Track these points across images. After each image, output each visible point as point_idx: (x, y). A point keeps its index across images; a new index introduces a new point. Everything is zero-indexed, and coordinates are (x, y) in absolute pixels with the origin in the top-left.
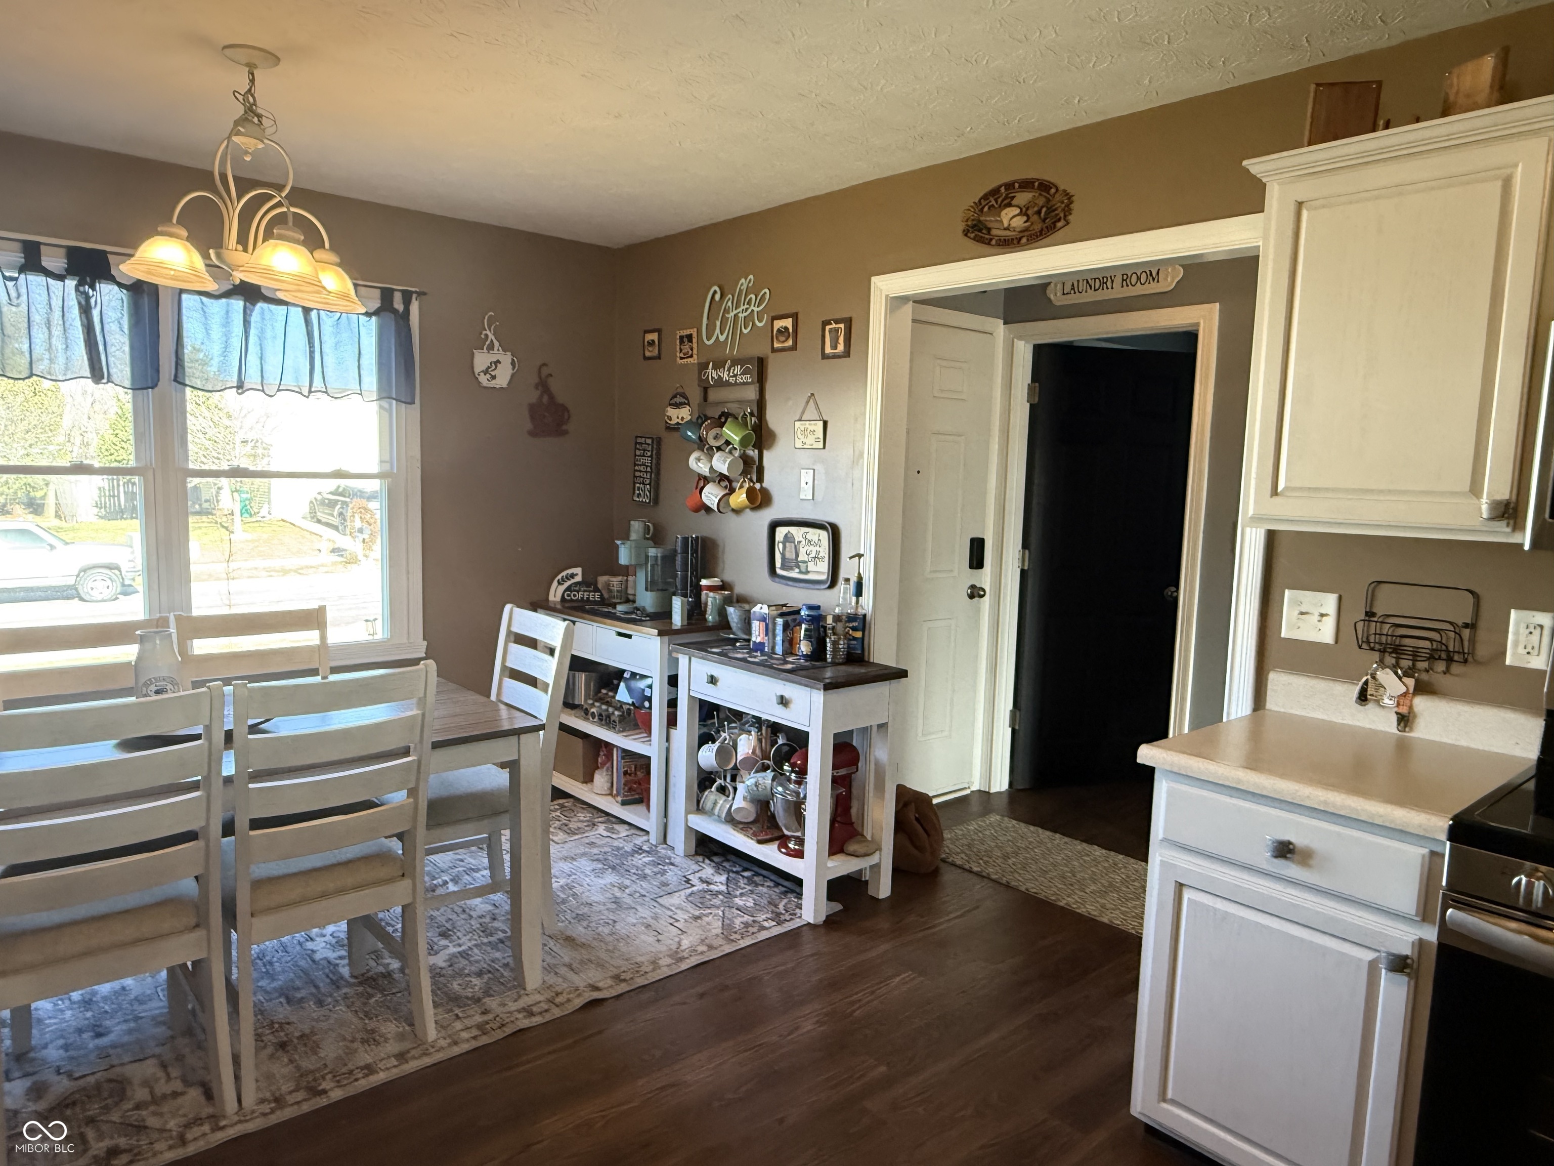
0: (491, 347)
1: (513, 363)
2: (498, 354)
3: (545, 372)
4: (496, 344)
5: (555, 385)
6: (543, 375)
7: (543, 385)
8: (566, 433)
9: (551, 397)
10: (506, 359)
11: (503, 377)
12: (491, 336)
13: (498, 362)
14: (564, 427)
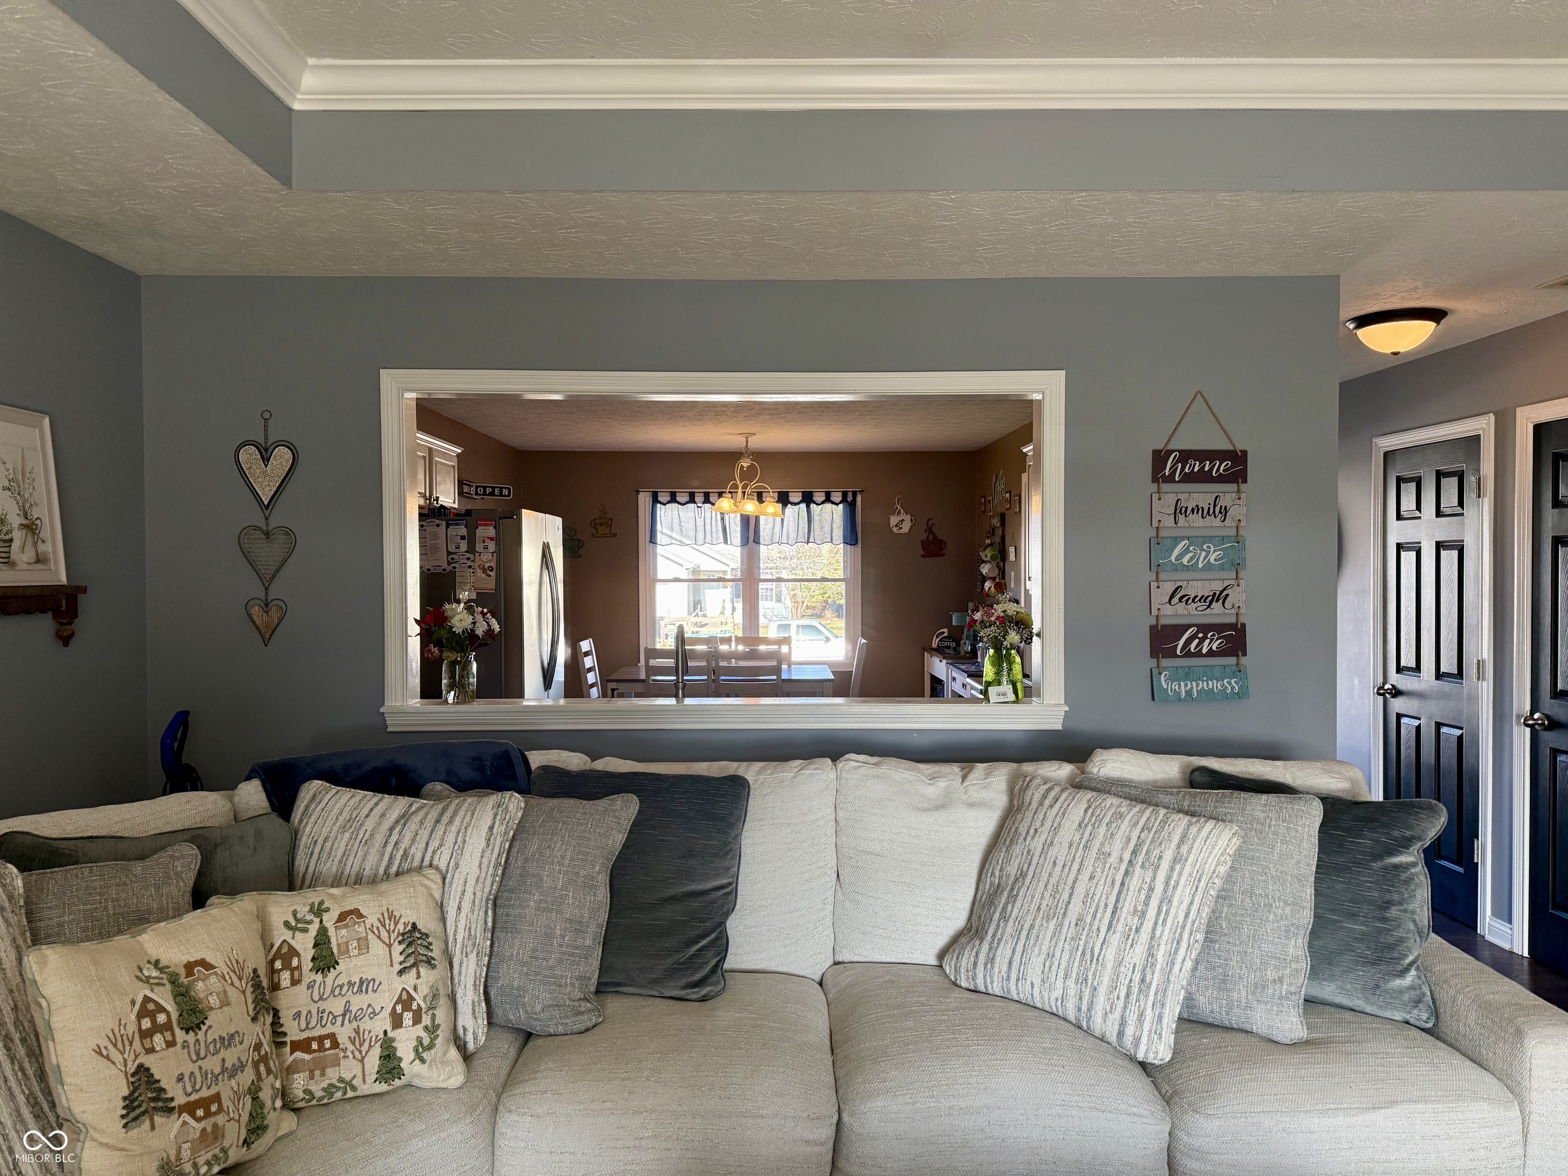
0: (899, 513)
1: (911, 520)
2: (903, 516)
3: (931, 523)
4: (902, 511)
5: (935, 529)
6: (930, 525)
7: (930, 530)
8: (943, 555)
9: (934, 535)
10: (908, 518)
11: (906, 528)
12: (899, 507)
13: (903, 520)
14: (943, 552)
